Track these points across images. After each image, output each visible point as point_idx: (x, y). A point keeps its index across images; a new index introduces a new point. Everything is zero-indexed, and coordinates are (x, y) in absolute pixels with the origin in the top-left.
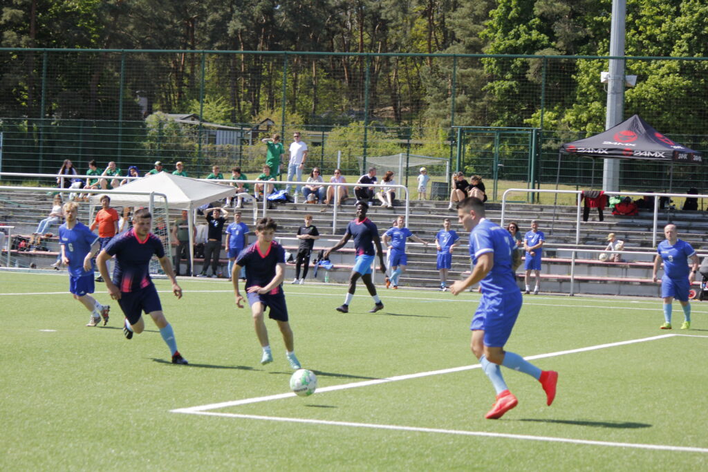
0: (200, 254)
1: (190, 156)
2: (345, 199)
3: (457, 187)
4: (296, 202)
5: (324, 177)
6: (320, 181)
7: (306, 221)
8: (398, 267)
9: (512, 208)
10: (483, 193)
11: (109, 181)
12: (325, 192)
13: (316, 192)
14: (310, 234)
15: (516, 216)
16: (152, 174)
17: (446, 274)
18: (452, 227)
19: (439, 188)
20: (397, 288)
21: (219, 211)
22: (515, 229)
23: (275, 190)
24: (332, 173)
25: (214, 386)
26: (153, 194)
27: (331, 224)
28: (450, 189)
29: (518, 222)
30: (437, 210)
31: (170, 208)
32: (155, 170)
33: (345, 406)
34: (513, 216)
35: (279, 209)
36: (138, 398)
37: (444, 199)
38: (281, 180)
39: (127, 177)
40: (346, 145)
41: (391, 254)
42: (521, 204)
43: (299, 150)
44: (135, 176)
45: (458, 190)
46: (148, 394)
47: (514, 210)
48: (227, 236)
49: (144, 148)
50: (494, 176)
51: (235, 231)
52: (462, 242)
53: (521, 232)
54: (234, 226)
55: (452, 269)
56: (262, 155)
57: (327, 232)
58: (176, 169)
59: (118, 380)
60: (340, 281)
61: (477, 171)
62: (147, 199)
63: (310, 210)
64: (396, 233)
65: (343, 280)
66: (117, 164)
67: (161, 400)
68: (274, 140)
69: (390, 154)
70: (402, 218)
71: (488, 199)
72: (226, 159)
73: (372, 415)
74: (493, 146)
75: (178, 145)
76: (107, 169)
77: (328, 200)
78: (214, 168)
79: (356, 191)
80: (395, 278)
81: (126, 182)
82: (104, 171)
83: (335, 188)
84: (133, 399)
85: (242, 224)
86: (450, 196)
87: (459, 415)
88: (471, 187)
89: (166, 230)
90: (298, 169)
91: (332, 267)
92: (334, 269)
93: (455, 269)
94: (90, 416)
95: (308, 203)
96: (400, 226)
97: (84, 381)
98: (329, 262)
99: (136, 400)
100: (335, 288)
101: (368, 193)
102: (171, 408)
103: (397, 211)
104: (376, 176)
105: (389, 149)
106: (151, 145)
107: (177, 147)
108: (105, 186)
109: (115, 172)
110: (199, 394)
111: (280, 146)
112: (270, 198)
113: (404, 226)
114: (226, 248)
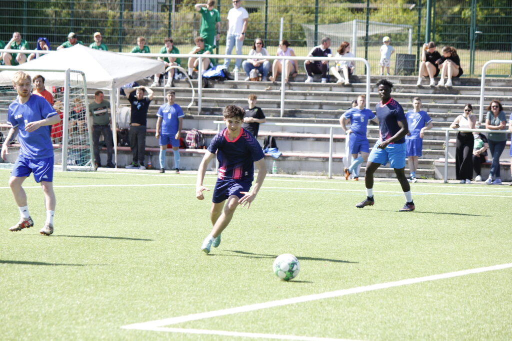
0: (125, 141)
1: (102, 26)
2: (295, 75)
3: (427, 59)
4: (236, 80)
5: (269, 49)
6: (264, 54)
7: (250, 102)
8: (359, 155)
9: (493, 83)
10: (458, 67)
11: (14, 56)
12: (271, 67)
13: (260, 67)
14: (254, 117)
15: (498, 93)
16: (65, 47)
17: (415, 162)
18: (422, 106)
19: (405, 61)
20: (357, 180)
21: (143, 90)
22: (498, 109)
23: (212, 65)
24: (276, 44)
25: (169, 297)
26: (69, 71)
27: (279, 104)
28: (418, 62)
29: (501, 99)
30: (403, 87)
31: (88, 87)
32: (68, 43)
33: (326, 320)
34: (494, 93)
35: (217, 88)
36: (83, 313)
37: (410, 74)
38: (217, 53)
39: (36, 51)
40: (286, 10)
41: (350, 139)
42: (503, 78)
43: (239, 18)
44: (45, 49)
45: (427, 63)
46: (93, 307)
47: (496, 86)
48: (159, 118)
49: (48, 16)
50: (471, 45)
51: (167, 114)
52: (435, 125)
53: (505, 112)
54: (167, 108)
55: (423, 156)
56: (188, 23)
57: (274, 114)
58: (94, 42)
59: (55, 291)
60: (290, 171)
61: (443, 39)
62: (62, 77)
63: (253, 89)
64: (356, 115)
65: (294, 170)
66: (22, 36)
67: (109, 314)
68: (208, 6)
69: (339, 21)
70: (363, 97)
71: (464, 73)
72: (145, 28)
73: (359, 330)
74: (462, 9)
75: (87, 13)
76: (12, 42)
77: (273, 77)
78: (139, 39)
79: (307, 65)
80: (355, 168)
81: (34, 57)
82: (7, 43)
83: (282, 63)
84: (77, 314)
85: (175, 106)
86: (418, 70)
87: (462, 330)
88: (443, 59)
89: (84, 113)
90: (238, 40)
91: (281, 155)
92: (283, 158)
93: (426, 156)
94: (29, 335)
95: (250, 80)
96: (361, 107)
97: (15, 293)
98: (277, 149)
99: (81, 315)
100: (284, 180)
101: (320, 68)
102: (123, 323)
103: (355, 89)
104: (330, 48)
105: (338, 15)
106: (56, 12)
107: (87, 14)
108: (9, 62)
109: (21, 45)
110: (153, 307)
111: (215, 13)
112: (205, 75)
113: (365, 106)
114: (157, 134)
